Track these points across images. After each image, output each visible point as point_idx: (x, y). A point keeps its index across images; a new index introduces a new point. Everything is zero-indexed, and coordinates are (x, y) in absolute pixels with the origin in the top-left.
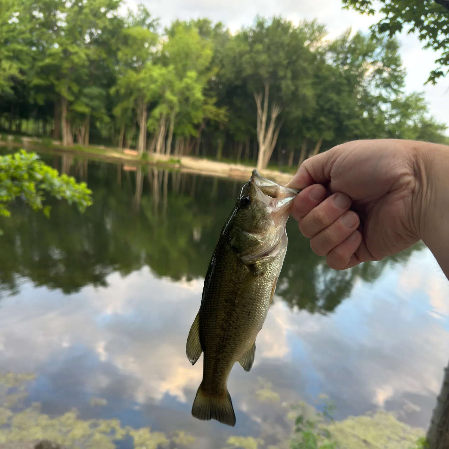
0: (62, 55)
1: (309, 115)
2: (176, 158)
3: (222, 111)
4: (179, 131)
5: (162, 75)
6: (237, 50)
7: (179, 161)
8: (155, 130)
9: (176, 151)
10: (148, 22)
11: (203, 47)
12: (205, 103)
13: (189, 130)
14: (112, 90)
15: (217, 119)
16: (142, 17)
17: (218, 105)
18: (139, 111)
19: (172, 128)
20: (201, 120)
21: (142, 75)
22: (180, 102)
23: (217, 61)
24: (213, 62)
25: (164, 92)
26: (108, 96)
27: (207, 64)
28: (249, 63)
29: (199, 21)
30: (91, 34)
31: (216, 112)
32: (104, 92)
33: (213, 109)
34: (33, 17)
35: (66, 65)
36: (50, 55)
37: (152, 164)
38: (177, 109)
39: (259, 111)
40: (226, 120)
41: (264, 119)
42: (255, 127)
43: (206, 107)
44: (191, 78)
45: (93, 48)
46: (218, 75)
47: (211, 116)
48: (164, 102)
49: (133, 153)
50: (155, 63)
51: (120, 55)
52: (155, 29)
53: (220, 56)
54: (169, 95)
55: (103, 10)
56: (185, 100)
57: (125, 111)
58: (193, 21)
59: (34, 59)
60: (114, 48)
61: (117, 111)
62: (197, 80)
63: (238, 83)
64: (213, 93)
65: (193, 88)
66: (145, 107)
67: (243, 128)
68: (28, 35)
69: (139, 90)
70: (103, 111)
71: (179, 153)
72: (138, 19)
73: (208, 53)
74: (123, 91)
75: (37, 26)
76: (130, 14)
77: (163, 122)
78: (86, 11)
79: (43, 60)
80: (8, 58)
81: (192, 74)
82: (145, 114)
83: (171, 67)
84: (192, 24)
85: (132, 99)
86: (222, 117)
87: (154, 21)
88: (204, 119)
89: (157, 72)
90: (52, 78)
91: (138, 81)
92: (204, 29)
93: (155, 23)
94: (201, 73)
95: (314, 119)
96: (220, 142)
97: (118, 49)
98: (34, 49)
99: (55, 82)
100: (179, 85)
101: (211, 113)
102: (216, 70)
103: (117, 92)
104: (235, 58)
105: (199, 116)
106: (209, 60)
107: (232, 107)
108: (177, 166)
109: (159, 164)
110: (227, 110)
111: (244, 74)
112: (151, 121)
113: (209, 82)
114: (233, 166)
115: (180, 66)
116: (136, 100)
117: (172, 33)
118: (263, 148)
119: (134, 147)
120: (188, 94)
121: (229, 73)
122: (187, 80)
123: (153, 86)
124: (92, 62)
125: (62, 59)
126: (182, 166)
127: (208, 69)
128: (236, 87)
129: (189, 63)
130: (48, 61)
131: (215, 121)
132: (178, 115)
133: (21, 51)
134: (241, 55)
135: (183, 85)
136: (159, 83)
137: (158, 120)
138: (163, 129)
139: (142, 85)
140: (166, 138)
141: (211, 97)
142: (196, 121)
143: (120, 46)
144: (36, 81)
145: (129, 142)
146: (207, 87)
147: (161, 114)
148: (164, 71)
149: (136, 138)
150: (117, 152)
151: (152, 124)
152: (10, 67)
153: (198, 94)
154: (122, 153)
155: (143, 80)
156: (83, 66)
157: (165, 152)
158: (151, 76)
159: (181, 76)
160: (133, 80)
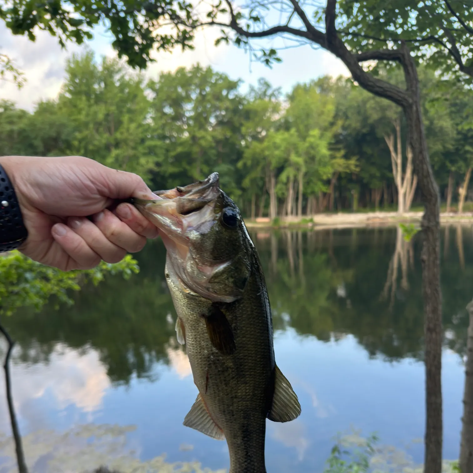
0: (191, 142)
1: (450, 147)
2: (308, 217)
3: (353, 162)
4: (309, 191)
5: (284, 140)
6: (360, 99)
7: (311, 220)
8: (283, 194)
9: (309, 210)
10: (269, 92)
11: (325, 104)
12: (333, 157)
13: (320, 188)
14: (240, 164)
15: (348, 171)
16: (263, 90)
17: (346, 157)
18: (267, 179)
19: (301, 188)
20: (330, 176)
21: (266, 144)
22: (306, 162)
23: (341, 114)
24: (336, 116)
25: (289, 155)
26: (237, 171)
27: (330, 119)
28: (374, 109)
29: (320, 80)
30: (217, 117)
31: (344, 164)
32: (232, 168)
33: (341, 161)
34: (165, 114)
35: (196, 149)
36: (182, 144)
37: (285, 228)
38: (304, 169)
39: (393, 154)
40: (358, 169)
41: (399, 161)
42: (391, 171)
43: (334, 161)
44: (314, 136)
45: (219, 129)
46: (344, 128)
47: (341, 169)
48: (290, 165)
49: (265, 220)
50: (278, 129)
51: (243, 130)
52: (276, 98)
53: (343, 108)
54: (294, 158)
55: (224, 93)
56: (311, 159)
57: (253, 181)
58: (313, 81)
59: (167, 151)
60: (237, 124)
61: (246, 182)
62: (321, 136)
63: (365, 131)
64: (340, 146)
65: (318, 145)
66: (272, 174)
67: (378, 174)
68: (160, 131)
69: (265, 158)
70: (233, 185)
71: (311, 211)
72: (260, 93)
73: (331, 108)
74: (249, 163)
75: (169, 121)
76: (252, 89)
77: (291, 185)
78: (209, 97)
79: (175, 149)
80: (145, 154)
81: (315, 132)
82: (273, 180)
83: (293, 131)
84: (312, 84)
85: (259, 169)
86: (353, 168)
87: (275, 91)
88: (334, 174)
89: (279, 138)
90: (185, 165)
91: (263, 151)
92: (325, 86)
93: (276, 93)
94: (324, 129)
95: (457, 150)
96: (355, 193)
97: (241, 125)
98: (168, 141)
99: (188, 167)
100: (303, 146)
101: (340, 165)
102: (340, 123)
103: (245, 165)
104: (359, 106)
105: (327, 172)
106: (332, 114)
107: (361, 155)
108: (310, 225)
109: (291, 226)
110: (358, 160)
111: (371, 121)
112: (279, 186)
113: (336, 136)
114: (371, 215)
115: (302, 127)
116: (263, 169)
117: (292, 98)
118: (401, 191)
119: (266, 215)
120: (312, 152)
121: (355, 123)
122: (311, 139)
123: (277, 153)
124: (218, 142)
125: (192, 145)
126: (315, 224)
127: (332, 124)
128: (364, 135)
129: (311, 121)
130: (179, 149)
131: (346, 173)
132: (306, 174)
133: (155, 146)
134: (365, 102)
135: (307, 145)
136: (283, 148)
137: (286, 184)
138: (291, 192)
139: (267, 153)
140: (297, 199)
141: (339, 150)
142: (325, 177)
143: (243, 122)
144: (171, 169)
145: (262, 210)
146: (333, 141)
147: (288, 178)
148: (286, 135)
149: (267, 206)
150: (251, 222)
151: (281, 189)
152: (148, 162)
153: (324, 150)
154: (256, 222)
155: (268, 148)
156: (211, 148)
157: (297, 214)
158: (275, 143)
159: (303, 137)
160: (258, 150)
